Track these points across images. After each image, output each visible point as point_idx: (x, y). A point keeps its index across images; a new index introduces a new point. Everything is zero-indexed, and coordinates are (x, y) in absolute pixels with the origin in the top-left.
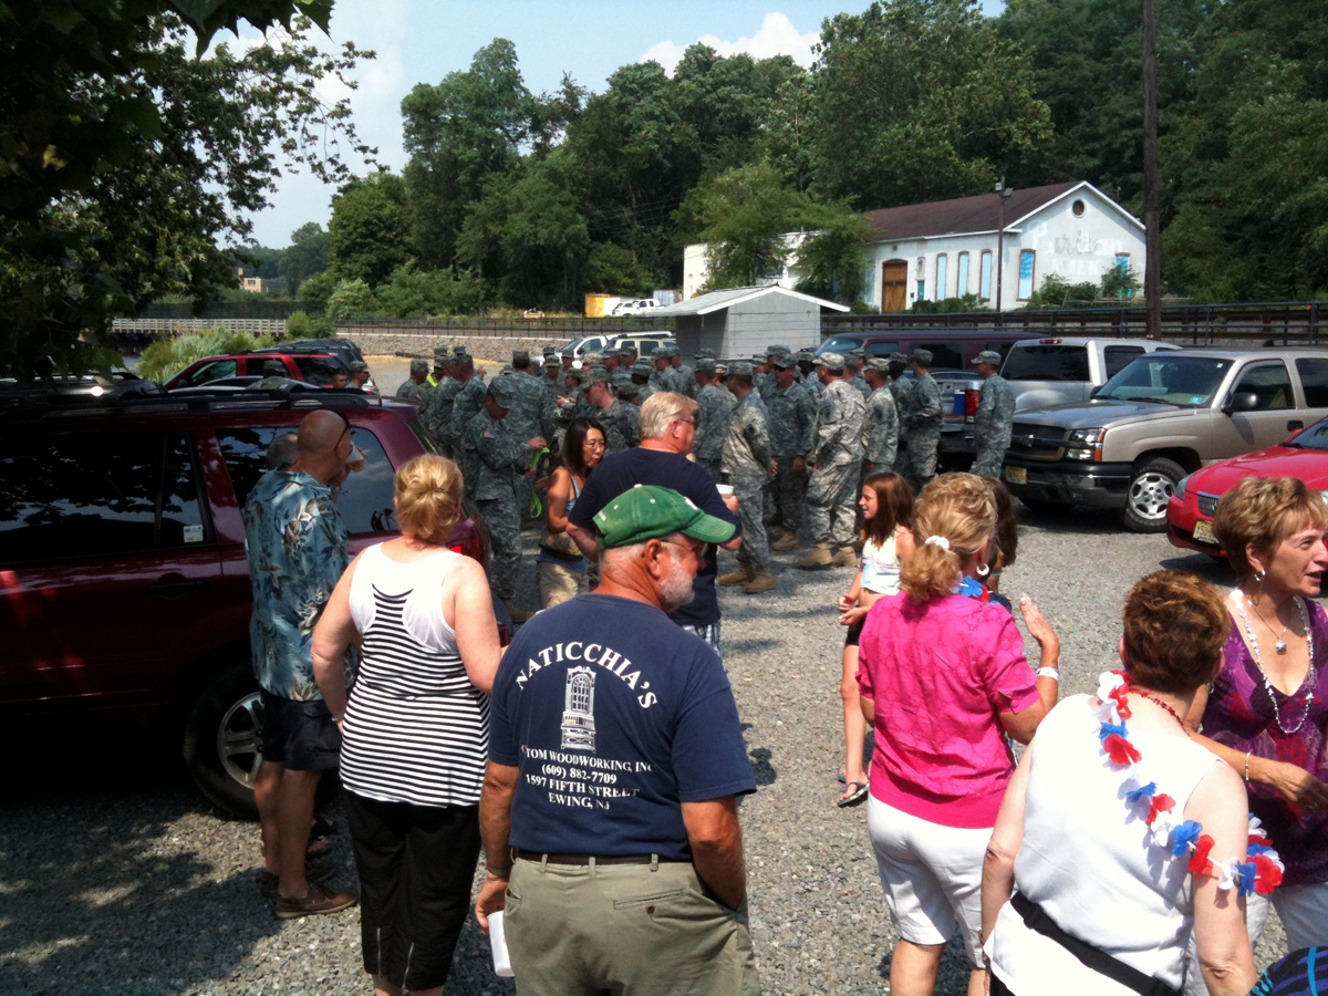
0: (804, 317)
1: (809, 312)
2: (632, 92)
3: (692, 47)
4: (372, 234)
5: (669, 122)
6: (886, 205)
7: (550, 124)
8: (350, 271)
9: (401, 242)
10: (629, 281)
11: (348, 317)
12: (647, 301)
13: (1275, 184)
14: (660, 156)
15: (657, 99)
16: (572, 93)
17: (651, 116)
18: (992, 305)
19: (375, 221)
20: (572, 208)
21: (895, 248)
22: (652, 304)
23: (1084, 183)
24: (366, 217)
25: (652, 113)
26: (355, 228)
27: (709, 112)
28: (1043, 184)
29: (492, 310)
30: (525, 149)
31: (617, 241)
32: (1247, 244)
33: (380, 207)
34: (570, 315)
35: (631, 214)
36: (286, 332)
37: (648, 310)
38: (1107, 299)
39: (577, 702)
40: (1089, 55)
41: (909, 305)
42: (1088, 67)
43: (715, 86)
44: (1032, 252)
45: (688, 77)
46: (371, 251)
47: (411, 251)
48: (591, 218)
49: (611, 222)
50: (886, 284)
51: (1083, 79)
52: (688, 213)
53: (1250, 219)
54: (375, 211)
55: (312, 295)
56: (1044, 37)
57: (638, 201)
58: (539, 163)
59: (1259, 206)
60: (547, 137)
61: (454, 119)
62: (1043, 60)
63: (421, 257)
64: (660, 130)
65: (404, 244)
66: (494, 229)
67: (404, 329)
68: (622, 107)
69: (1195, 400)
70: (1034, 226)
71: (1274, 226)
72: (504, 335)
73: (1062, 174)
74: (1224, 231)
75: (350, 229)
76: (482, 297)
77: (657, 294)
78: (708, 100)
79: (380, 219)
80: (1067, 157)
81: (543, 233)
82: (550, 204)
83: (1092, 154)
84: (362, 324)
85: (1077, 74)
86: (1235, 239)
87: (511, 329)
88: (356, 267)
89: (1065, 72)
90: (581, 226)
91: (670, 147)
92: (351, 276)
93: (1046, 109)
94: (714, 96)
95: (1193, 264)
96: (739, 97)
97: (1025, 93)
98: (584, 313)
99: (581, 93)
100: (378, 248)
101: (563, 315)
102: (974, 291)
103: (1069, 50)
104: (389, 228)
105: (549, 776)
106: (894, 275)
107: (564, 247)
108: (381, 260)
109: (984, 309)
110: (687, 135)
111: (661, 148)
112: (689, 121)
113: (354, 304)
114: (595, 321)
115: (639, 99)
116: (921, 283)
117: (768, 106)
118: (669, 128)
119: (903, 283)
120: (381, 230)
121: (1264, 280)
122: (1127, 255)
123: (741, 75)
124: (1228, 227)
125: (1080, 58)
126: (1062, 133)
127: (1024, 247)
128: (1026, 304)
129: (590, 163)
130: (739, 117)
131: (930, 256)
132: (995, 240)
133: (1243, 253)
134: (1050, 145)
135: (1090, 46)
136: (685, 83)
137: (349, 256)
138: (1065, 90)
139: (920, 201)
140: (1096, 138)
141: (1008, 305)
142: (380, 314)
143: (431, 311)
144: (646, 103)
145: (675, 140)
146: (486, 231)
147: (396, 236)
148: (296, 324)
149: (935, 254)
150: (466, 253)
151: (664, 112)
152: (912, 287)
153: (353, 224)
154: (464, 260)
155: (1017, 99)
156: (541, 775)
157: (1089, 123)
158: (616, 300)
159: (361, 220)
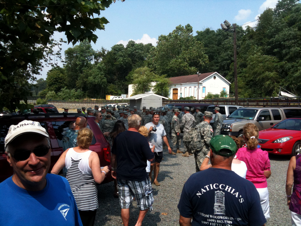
0: (159, 100)
1: (160, 99)
2: (117, 50)
3: (130, 41)
4: (57, 81)
5: (125, 57)
6: (173, 76)
7: (98, 57)
8: (51, 89)
9: (63, 83)
10: (116, 92)
11: (51, 100)
12: (120, 97)
13: (257, 73)
14: (123, 65)
15: (122, 52)
16: (104, 51)
17: (121, 56)
18: (197, 99)
19: (58, 78)
20: (103, 76)
21: (175, 86)
22: (121, 97)
23: (216, 72)
24: (56, 77)
25: (121, 55)
26: (53, 80)
27: (134, 56)
28: (207, 73)
29: (84, 98)
30: (93, 62)
31: (113, 83)
32: (251, 86)
33: (59, 75)
34: (103, 100)
35: (116, 77)
36: (36, 103)
37: (121, 99)
38: (221, 98)
39: (218, 201)
40: (216, 44)
41: (178, 98)
42: (216, 47)
43: (135, 50)
44: (205, 87)
45: (129, 48)
46: (56, 85)
47: (66, 85)
48: (107, 78)
49: (112, 79)
50: (173, 94)
51: (215, 50)
52: (130, 77)
53: (252, 80)
54: (58, 76)
55: (42, 95)
56: (206, 41)
57: (118, 75)
58: (96, 65)
59: (253, 78)
60: (98, 60)
61: (76, 56)
62: (206, 46)
63: (68, 86)
64: (123, 59)
65: (64, 83)
66: (85, 80)
67: (64, 102)
68: (115, 54)
69: (251, 118)
70: (205, 81)
71: (257, 82)
72: (88, 104)
73: (211, 70)
74: (246, 83)
75: (51, 80)
76: (82, 95)
77: (122, 95)
78: (133, 53)
79: (59, 77)
80: (212, 67)
81: (96, 81)
82: (98, 74)
83: (217, 66)
84: (54, 101)
85: (214, 49)
86: (248, 85)
87: (90, 103)
88: (53, 88)
89: (211, 48)
90: (105, 80)
91: (125, 63)
92: (51, 90)
93: (207, 56)
94: (135, 52)
95: (240, 90)
96: (140, 52)
97: (203, 53)
98: (105, 99)
99: (106, 51)
100: (58, 84)
101: (101, 100)
102: (192, 96)
103: (212, 44)
104: (61, 79)
105: (210, 222)
106: (175, 92)
107: (101, 84)
108: (59, 87)
109: (195, 99)
110: (129, 60)
111: (123, 63)
112: (129, 57)
113: (52, 97)
114: (108, 101)
115: (118, 52)
116: (181, 93)
117: (147, 54)
118: (125, 59)
119: (177, 93)
120: (59, 80)
121: (255, 94)
122: (225, 88)
123: (141, 47)
124: (247, 82)
125: (214, 45)
126: (210, 62)
127: (203, 86)
128: (204, 98)
129: (107, 66)
130: (140, 57)
131: (183, 88)
132: (197, 84)
133: (250, 88)
134: (208, 64)
135: (216, 43)
136: (128, 49)
137: (51, 86)
138: (211, 52)
139: (180, 76)
140: (218, 63)
141: (200, 98)
142: (58, 99)
143: (70, 98)
144: (120, 53)
145: (127, 61)
146: (83, 80)
147: (62, 81)
148: (38, 101)
149: (184, 87)
150: (78, 85)
151: (124, 55)
152: (179, 94)
153: (52, 79)
154: (78, 87)
155: (201, 54)
156: (207, 221)
157: (217, 59)
158: (113, 96)
159: (54, 78)
